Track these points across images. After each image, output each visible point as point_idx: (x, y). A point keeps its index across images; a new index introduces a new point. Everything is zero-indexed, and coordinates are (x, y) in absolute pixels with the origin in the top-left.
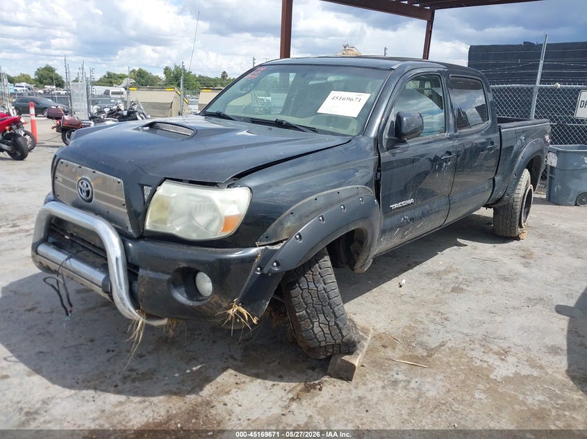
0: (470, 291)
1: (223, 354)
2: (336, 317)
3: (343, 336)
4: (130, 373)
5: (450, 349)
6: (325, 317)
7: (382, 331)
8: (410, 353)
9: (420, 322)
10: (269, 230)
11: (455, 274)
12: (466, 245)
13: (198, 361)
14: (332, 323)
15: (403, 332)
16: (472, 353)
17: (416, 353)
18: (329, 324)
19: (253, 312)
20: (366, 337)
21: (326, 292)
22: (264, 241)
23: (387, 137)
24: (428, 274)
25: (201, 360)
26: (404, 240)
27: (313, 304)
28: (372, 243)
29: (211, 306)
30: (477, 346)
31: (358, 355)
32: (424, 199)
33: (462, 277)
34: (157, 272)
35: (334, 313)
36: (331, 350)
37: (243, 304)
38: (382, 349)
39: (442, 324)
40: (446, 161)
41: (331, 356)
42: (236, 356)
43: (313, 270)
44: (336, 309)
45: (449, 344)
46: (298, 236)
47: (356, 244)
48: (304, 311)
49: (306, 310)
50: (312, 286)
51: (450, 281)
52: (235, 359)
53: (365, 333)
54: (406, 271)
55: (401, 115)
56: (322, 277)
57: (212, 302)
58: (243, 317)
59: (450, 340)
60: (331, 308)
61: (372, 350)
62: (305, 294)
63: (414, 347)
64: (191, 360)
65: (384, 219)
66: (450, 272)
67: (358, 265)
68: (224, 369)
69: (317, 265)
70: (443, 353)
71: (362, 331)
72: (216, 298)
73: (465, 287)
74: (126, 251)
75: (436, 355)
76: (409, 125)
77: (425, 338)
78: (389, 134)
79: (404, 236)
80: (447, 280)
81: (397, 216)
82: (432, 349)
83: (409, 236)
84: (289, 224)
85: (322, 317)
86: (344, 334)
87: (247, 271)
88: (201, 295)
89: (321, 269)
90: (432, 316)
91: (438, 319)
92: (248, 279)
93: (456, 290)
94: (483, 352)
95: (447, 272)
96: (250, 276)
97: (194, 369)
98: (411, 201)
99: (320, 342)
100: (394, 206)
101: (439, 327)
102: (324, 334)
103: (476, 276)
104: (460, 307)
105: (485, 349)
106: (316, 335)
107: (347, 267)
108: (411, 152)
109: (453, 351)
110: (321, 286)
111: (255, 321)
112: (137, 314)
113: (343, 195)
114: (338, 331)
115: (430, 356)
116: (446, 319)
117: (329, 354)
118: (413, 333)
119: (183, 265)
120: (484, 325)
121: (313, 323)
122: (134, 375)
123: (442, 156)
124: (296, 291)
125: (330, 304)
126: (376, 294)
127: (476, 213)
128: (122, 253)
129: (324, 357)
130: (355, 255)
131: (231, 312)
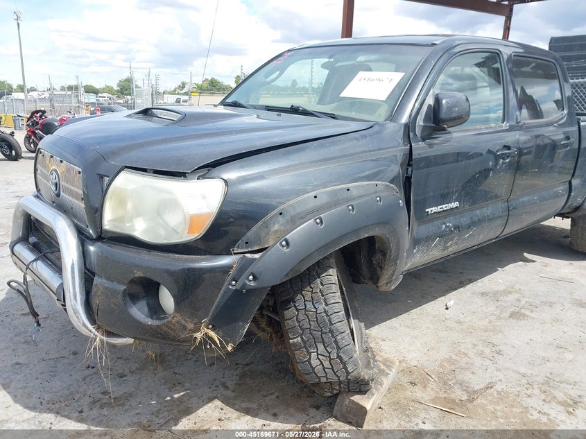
0: (533, 318)
1: (215, 380)
2: (339, 348)
3: (348, 373)
4: (102, 396)
5: (499, 393)
6: (325, 347)
7: (414, 363)
8: (446, 395)
9: (464, 353)
10: (250, 234)
11: (517, 296)
12: (534, 261)
13: (183, 386)
14: (334, 356)
15: (441, 366)
16: (529, 400)
17: (453, 396)
18: (329, 357)
19: (226, 338)
20: (388, 372)
21: (327, 315)
22: (243, 248)
23: (422, 123)
24: (483, 294)
25: (187, 385)
26: (446, 253)
27: (310, 329)
28: (398, 255)
29: (172, 326)
30: (536, 391)
31: (373, 395)
32: (474, 203)
33: (526, 300)
34: (113, 281)
35: (336, 342)
36: (338, 388)
37: (213, 326)
38: (410, 387)
39: (492, 359)
40: (503, 157)
41: (338, 394)
42: (228, 384)
43: (312, 286)
44: (339, 337)
45: (499, 387)
46: (284, 243)
47: (379, 256)
48: (299, 338)
49: (301, 336)
50: (310, 306)
51: (509, 304)
52: (227, 388)
53: (388, 367)
54: (456, 289)
55: (440, 96)
56: (323, 295)
57: (174, 321)
58: (214, 342)
59: (500, 381)
60: (333, 336)
61: (395, 387)
62: (301, 317)
63: (451, 387)
64: (175, 385)
65: (419, 225)
66: (510, 293)
67: (382, 282)
68: (210, 400)
69: (318, 280)
70: (489, 398)
71: (384, 364)
72: (178, 317)
73: (527, 313)
74: (84, 254)
75: (479, 401)
76: (450, 108)
77: (467, 376)
78: (425, 120)
79: (446, 248)
80: (506, 302)
81: (437, 223)
82: (475, 392)
83: (454, 247)
84: (276, 227)
85: (321, 347)
86: (350, 370)
87: (218, 286)
88: (164, 312)
89: (322, 285)
90: (480, 347)
91: (487, 351)
92: (220, 295)
93: (516, 315)
94: (544, 400)
95: (507, 292)
96: (222, 292)
97: (176, 396)
98: (456, 204)
99: (319, 378)
100: (430, 210)
101: (488, 362)
102: (324, 368)
103: (544, 299)
104: (517, 337)
105: (547, 396)
106: (313, 369)
107: (370, 283)
108: (454, 144)
109: (502, 396)
110: (321, 307)
111: (229, 349)
112: (94, 330)
113: (354, 193)
114: (342, 366)
115: (471, 401)
116: (499, 353)
117: (335, 392)
118: (453, 367)
119: (139, 274)
120: (548, 363)
121: (310, 354)
122: (105, 399)
123: (497, 151)
124: (290, 313)
125: (331, 331)
126: (415, 317)
127: (544, 223)
128: (79, 257)
129: (330, 394)
130: (378, 269)
131: (199, 335)
